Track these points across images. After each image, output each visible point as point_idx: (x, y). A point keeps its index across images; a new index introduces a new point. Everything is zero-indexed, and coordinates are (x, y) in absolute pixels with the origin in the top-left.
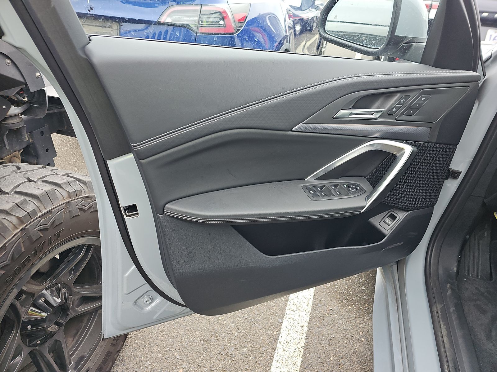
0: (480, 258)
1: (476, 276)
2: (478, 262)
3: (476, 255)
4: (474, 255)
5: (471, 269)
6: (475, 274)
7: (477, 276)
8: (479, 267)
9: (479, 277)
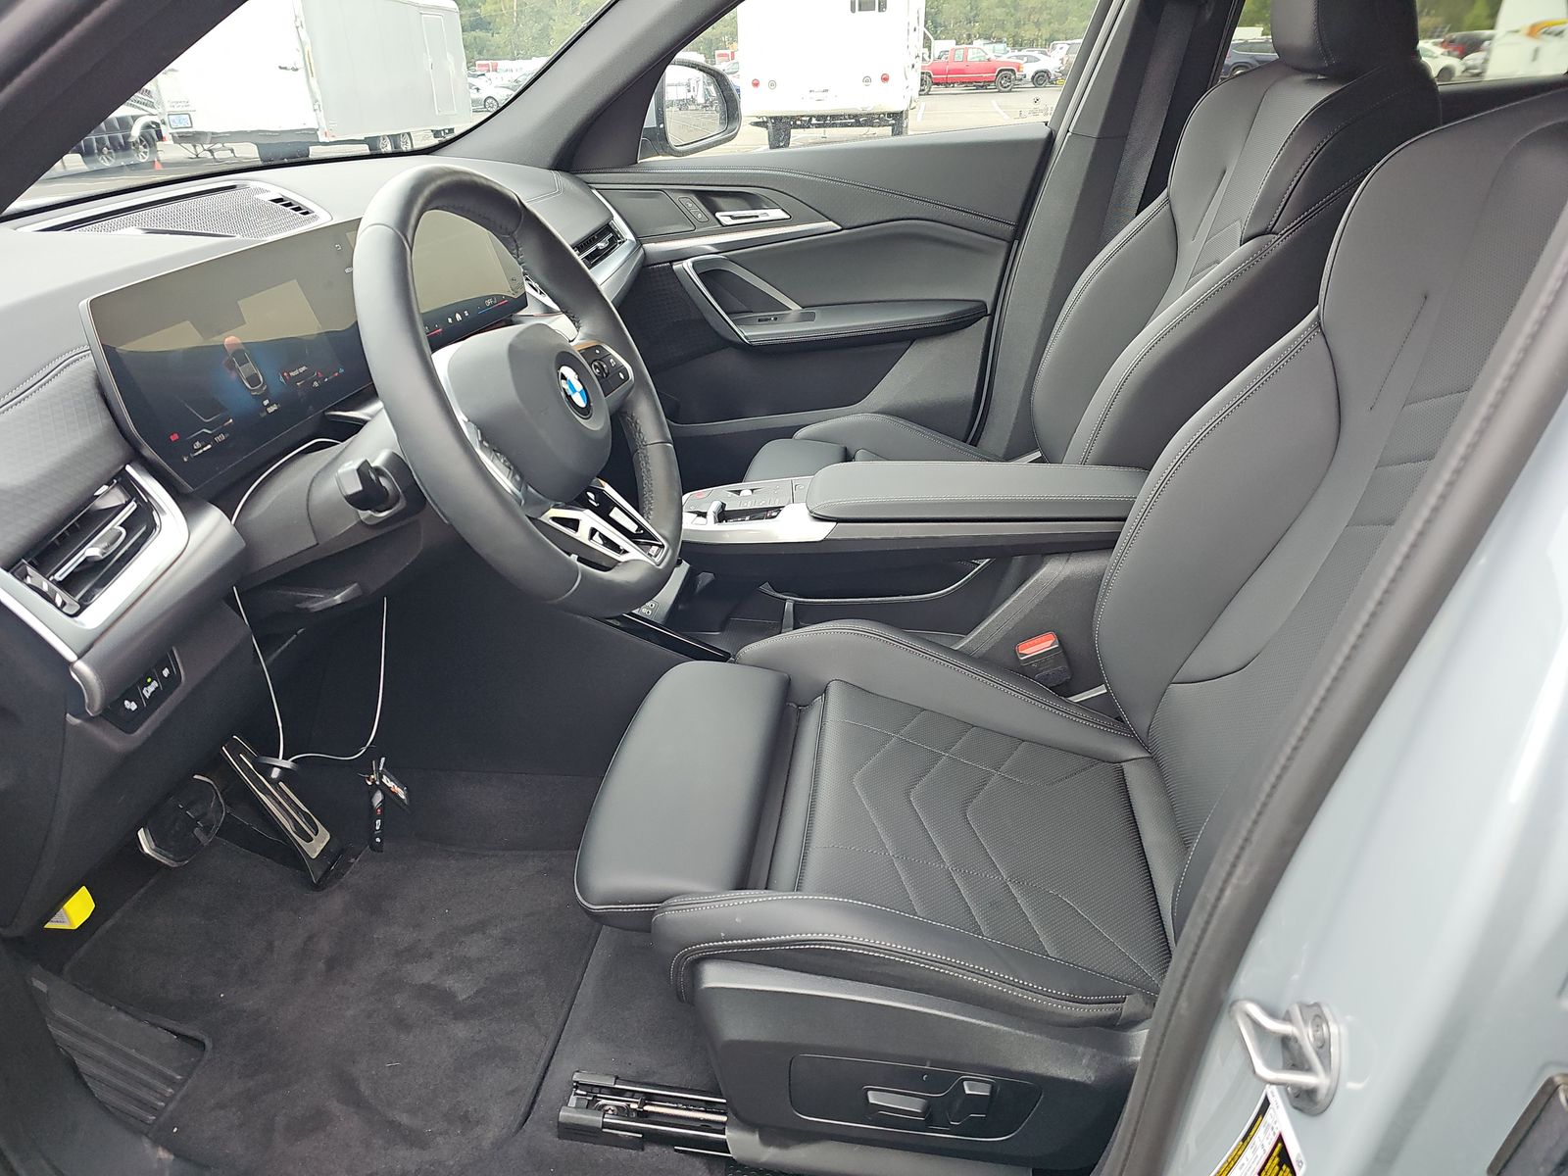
0: (116, 1044)
1: (168, 1086)
2: (128, 1058)
3: (100, 1052)
4: (98, 1061)
5: (143, 1094)
6: (163, 1086)
7: (171, 1082)
8: (143, 1064)
9: (179, 1077)
